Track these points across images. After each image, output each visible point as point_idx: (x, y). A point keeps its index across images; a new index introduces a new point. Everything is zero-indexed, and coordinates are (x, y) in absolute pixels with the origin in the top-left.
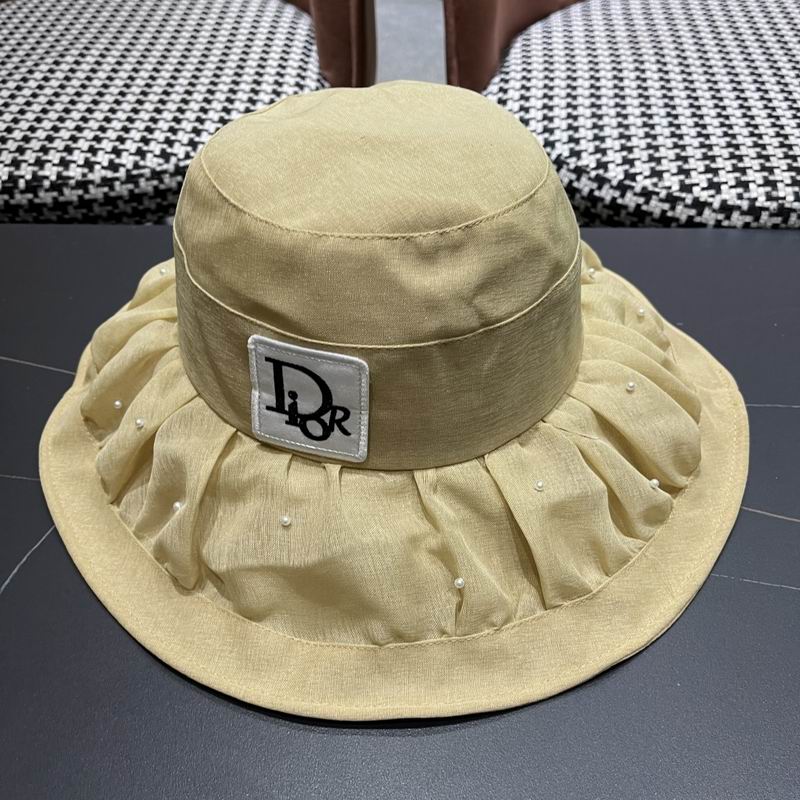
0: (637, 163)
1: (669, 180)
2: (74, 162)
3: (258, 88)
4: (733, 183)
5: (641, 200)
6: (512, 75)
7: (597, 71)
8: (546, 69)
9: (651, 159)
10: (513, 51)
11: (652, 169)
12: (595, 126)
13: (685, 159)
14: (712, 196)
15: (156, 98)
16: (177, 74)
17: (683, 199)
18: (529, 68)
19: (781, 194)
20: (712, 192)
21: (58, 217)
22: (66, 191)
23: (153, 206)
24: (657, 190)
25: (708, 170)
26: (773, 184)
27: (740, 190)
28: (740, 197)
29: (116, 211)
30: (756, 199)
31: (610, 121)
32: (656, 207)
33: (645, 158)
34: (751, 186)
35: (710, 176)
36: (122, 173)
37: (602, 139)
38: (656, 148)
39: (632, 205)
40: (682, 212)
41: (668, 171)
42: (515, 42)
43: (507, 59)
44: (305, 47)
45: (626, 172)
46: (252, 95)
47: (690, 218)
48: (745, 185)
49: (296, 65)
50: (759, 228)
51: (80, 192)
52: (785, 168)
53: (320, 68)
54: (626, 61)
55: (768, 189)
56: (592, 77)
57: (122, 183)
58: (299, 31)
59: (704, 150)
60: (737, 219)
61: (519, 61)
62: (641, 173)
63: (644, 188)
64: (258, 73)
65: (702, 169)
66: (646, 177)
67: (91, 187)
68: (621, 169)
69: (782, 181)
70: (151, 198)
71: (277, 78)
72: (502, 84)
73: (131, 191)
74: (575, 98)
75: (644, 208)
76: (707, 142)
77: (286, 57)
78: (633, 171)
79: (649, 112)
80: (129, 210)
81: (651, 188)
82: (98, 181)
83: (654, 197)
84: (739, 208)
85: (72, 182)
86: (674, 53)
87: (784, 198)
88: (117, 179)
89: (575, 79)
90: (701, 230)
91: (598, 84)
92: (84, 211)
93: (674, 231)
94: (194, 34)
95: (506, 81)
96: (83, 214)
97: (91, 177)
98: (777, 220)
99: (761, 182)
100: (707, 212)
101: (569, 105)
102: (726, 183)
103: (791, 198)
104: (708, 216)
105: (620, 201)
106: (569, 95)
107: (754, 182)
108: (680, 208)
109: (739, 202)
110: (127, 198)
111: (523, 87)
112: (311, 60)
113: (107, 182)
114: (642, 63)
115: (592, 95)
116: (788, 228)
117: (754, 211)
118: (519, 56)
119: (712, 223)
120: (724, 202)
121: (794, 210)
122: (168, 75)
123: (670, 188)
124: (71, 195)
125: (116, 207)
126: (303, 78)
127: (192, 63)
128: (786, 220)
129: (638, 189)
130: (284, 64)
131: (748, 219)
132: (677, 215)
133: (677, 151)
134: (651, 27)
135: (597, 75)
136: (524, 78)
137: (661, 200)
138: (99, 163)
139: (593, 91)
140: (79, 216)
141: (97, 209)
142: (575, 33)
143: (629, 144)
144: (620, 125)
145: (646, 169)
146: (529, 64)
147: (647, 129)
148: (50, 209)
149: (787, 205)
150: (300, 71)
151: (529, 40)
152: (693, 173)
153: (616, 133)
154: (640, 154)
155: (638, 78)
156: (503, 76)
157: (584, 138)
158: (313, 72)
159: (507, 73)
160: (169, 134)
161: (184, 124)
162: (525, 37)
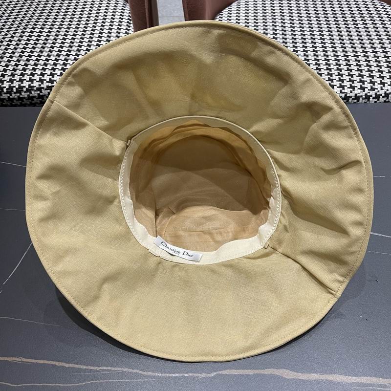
2: (35, 80)
15: (67, 49)
16: (74, 37)
21: (30, 102)
36: (55, 84)
51: (39, 92)
58: (125, 14)
67: (43, 90)
82: (45, 87)
85: (35, 88)
86: (281, 25)
88: (53, 86)
92: (40, 100)
97: (42, 86)
113: (49, 88)
114: (267, 30)
124: (35, 93)
138: (45, 80)
148: (26, 99)
162: (220, 16)
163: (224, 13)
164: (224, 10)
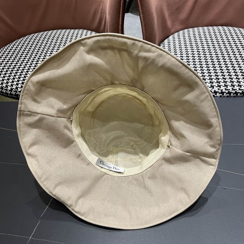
4: (217, 86)
7: (182, 54)
13: (205, 79)
14: (212, 89)
19: (229, 89)
20: (212, 88)
25: (211, 82)
27: (219, 88)
28: (219, 89)
30: (223, 90)
34: (221, 86)
35: (211, 84)
50: (223, 97)
52: (230, 81)
54: (189, 51)
55: (226, 87)
59: (210, 77)
65: (209, 82)
69: (229, 85)
76: (210, 75)
79: (196, 66)
84: (218, 92)
86: (202, 49)
87: (229, 90)
91: (182, 58)
98: (228, 95)
99: (224, 85)
102: (215, 86)
103: (231, 89)
109: (218, 91)
114: (194, 52)
117: (222, 93)
120: (215, 91)
121: (232, 92)
128: (230, 95)
131: (221, 95)
133: (203, 77)
135: (182, 56)
149: (230, 91)
155: (193, 56)
162: (163, 44)
163: (165, 42)
164: (165, 41)
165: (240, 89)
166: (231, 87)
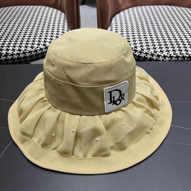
0: (144, 46)
1: (151, 50)
2: (10, 49)
3: (53, 31)
4: (166, 51)
5: (145, 55)
6: (113, 26)
7: (133, 25)
8: (121, 25)
9: (147, 45)
10: (113, 21)
11: (147, 48)
12: (133, 38)
13: (155, 45)
14: (161, 54)
15: (29, 33)
16: (33, 28)
17: (155, 55)
18: (117, 25)
21: (6, 63)
22: (8, 56)
23: (29, 59)
24: (149, 53)
25: (160, 48)
26: (175, 51)
29: (20, 61)
30: (171, 54)
31: (137, 37)
32: (149, 56)
33: (146, 45)
36: (22, 52)
37: (135, 41)
38: (148, 43)
39: (143, 56)
40: (155, 58)
41: (151, 48)
42: (113, 19)
43: (112, 23)
44: (64, 21)
45: (141, 49)
46: (52, 32)
47: (157, 59)
48: (168, 51)
49: (62, 25)
50: (172, 61)
51: (12, 57)
52: (177, 47)
53: (68, 25)
54: (139, 23)
56: (132, 27)
57: (22, 54)
58: (62, 17)
59: (159, 43)
60: (167, 59)
61: (115, 23)
62: (145, 49)
63: (146, 52)
64: (53, 27)
65: (159, 48)
66: (146, 50)
67: (14, 55)
68: (140, 48)
69: (177, 50)
70: (29, 57)
71: (58, 28)
72: (111, 29)
73: (24, 56)
74: (128, 31)
75: (146, 57)
76: (159, 41)
77: (59, 23)
78: (143, 48)
79: (145, 35)
80: (24, 60)
81: (147, 52)
82: (16, 54)
83: (148, 54)
85: (10, 54)
86: (150, 21)
87: (177, 54)
88: (21, 53)
89: (128, 27)
90: (159, 62)
91: (133, 28)
92: (13, 61)
93: (153, 62)
94: (37, 18)
95: (112, 28)
96: (12, 62)
97: (14, 53)
98: (176, 59)
99: (172, 50)
100: (160, 57)
101: (127, 33)
104: (161, 58)
105: (140, 55)
106: (127, 31)
107: (170, 50)
108: (154, 57)
109: (167, 55)
110: (23, 58)
111: (116, 29)
112: (65, 23)
113: (18, 54)
114: (143, 23)
115: (132, 31)
116: (179, 61)
117: (171, 57)
118: (114, 22)
119: (162, 60)
120: (164, 55)
121: (180, 57)
122: (31, 28)
123: (152, 52)
124: (9, 57)
125: (21, 60)
126: (64, 28)
127: (37, 25)
128: (178, 59)
129: (144, 52)
130: (59, 25)
131: (170, 59)
132: (154, 58)
133: (153, 43)
134: (144, 15)
135: (133, 26)
136: (116, 27)
137: (150, 55)
138: (16, 50)
139: (132, 30)
140: (11, 62)
141: (16, 60)
142: (127, 17)
143: (142, 42)
144: (139, 38)
145: (146, 48)
146: (117, 24)
147: (145, 39)
148: (4, 61)
149: (178, 55)
150: (63, 26)
151: (116, 18)
152: (157, 49)
153: (138, 40)
154: (144, 44)
155: (142, 27)
156: (111, 27)
157: (131, 41)
158: (66, 26)
159: (112, 26)
160: (33, 42)
161: (36, 40)
164: (117, 15)
165: (187, 54)
166: (179, 52)
